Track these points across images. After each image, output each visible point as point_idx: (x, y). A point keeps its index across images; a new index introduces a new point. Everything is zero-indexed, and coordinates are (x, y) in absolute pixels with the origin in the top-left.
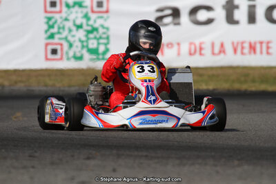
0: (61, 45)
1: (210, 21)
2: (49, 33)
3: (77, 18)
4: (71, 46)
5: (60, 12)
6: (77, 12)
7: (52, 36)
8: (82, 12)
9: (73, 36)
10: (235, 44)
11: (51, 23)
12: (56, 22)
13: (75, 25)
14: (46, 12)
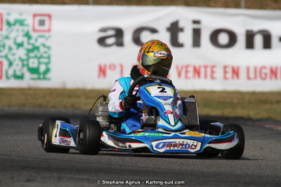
0: (1, 63)
3: (17, 36)
4: (11, 64)
5: (1, 29)
6: (18, 30)
8: (23, 31)
9: (14, 54)
10: (180, 68)
13: (15, 43)
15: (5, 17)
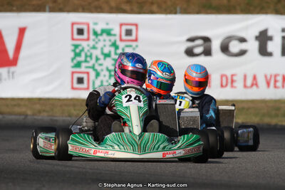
0: (88, 73)
1: (242, 53)
2: (75, 62)
3: (105, 46)
4: (98, 75)
5: (88, 39)
6: (105, 40)
7: (78, 65)
8: (110, 41)
9: (101, 65)
10: (269, 77)
11: (78, 51)
12: (83, 50)
13: (102, 53)
14: (73, 39)
15: (92, 26)
